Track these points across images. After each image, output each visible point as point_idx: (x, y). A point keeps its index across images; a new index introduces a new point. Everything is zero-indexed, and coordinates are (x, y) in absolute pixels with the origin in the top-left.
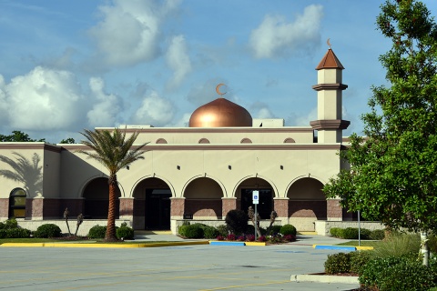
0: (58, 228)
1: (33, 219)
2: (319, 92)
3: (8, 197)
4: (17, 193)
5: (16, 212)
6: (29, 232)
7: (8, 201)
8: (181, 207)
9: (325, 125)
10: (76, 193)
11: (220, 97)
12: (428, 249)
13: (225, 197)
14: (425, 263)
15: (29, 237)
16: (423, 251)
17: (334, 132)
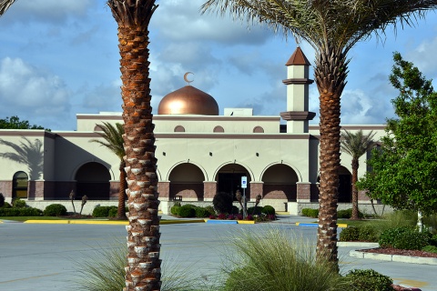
0: (64, 207)
1: (36, 199)
2: (289, 86)
3: (11, 179)
4: (20, 176)
5: (18, 193)
6: (39, 211)
7: (11, 183)
8: (166, 190)
9: (294, 116)
10: (69, 176)
11: (187, 84)
12: (422, 222)
13: (206, 180)
14: (420, 231)
15: (39, 215)
16: (419, 224)
17: (302, 123)
